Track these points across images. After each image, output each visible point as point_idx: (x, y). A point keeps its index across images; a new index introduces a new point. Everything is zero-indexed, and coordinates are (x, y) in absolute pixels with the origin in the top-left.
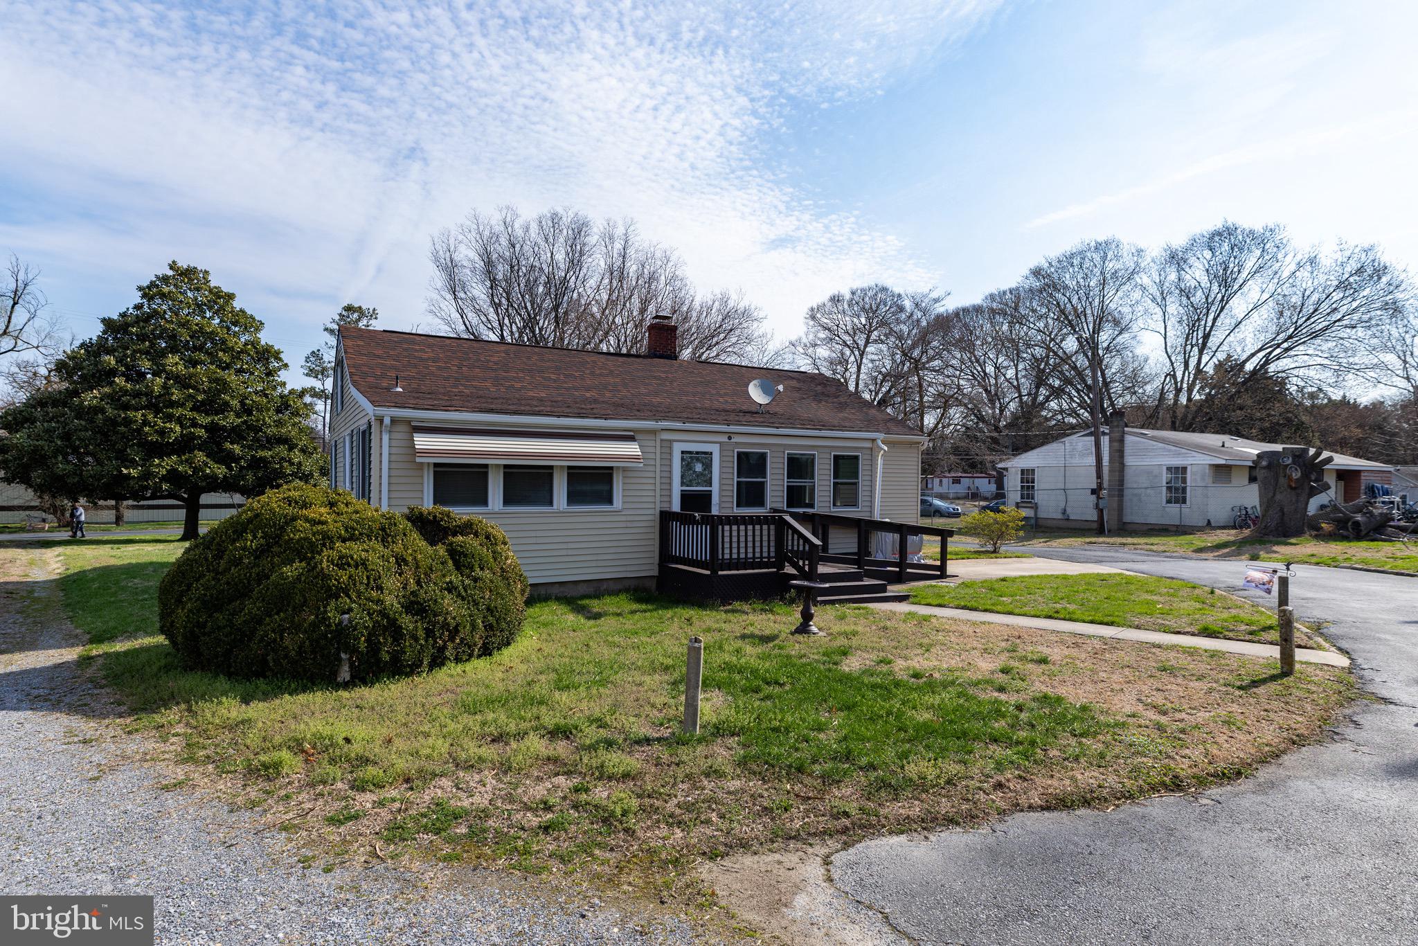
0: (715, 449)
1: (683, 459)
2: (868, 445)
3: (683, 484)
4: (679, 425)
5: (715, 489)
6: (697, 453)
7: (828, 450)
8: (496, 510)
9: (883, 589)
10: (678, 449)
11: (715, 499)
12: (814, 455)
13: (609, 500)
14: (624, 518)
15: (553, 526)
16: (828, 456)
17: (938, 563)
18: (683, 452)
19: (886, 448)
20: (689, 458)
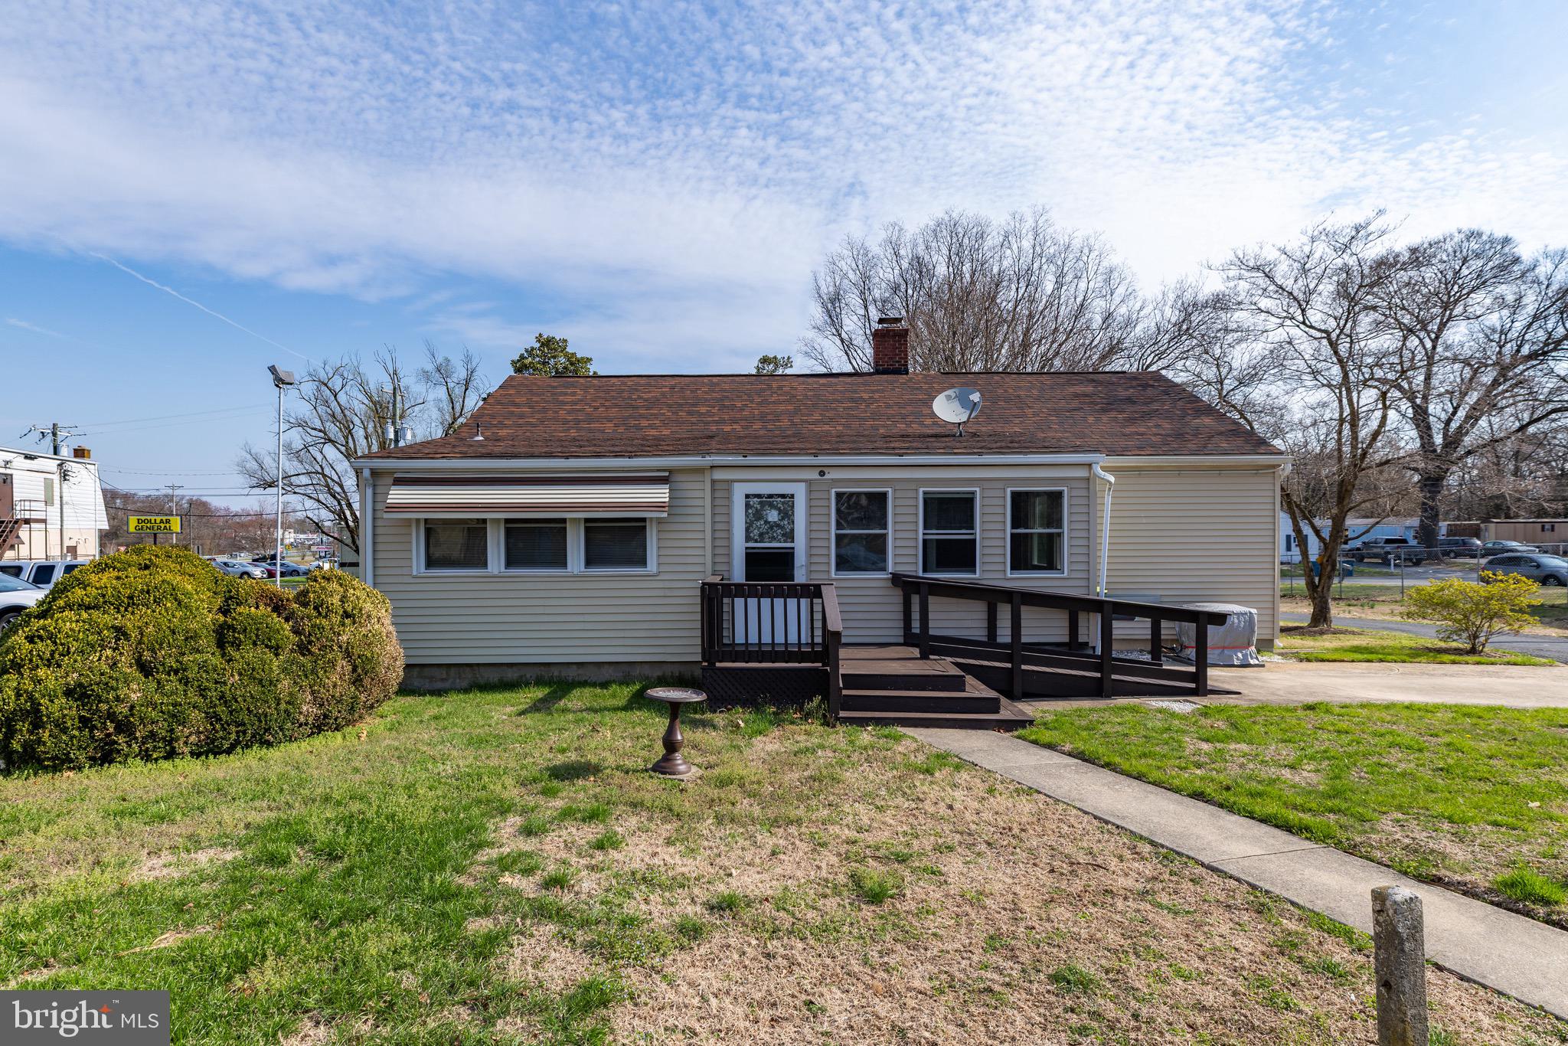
0: (800, 492)
1: (748, 506)
2: (1082, 473)
3: (748, 539)
4: (738, 460)
5: (800, 544)
6: (771, 496)
7: (1000, 485)
8: (496, 572)
9: (993, 706)
10: (739, 492)
11: (800, 559)
12: (973, 493)
13: (643, 562)
14: (660, 585)
15: (565, 594)
16: (999, 493)
17: (1193, 669)
18: (747, 496)
19: (1112, 479)
20: (757, 505)
